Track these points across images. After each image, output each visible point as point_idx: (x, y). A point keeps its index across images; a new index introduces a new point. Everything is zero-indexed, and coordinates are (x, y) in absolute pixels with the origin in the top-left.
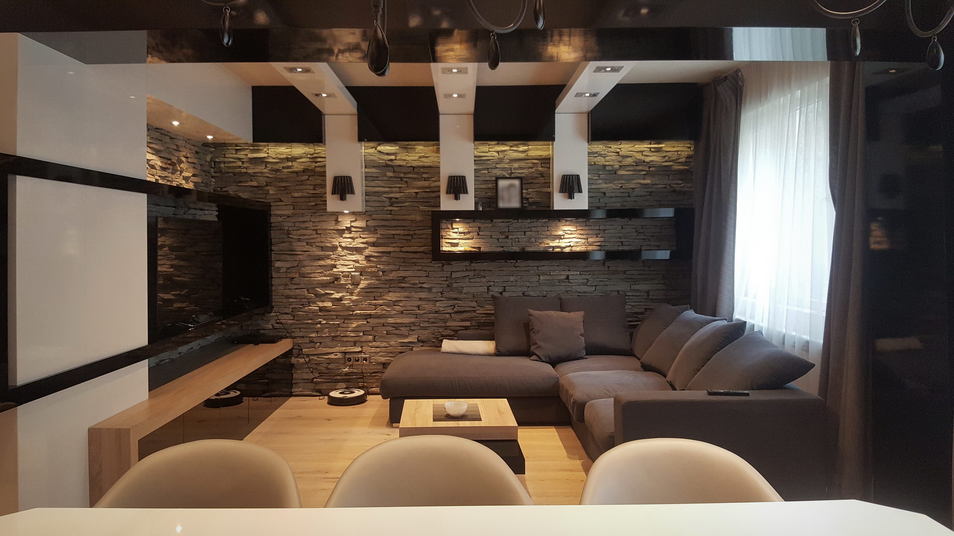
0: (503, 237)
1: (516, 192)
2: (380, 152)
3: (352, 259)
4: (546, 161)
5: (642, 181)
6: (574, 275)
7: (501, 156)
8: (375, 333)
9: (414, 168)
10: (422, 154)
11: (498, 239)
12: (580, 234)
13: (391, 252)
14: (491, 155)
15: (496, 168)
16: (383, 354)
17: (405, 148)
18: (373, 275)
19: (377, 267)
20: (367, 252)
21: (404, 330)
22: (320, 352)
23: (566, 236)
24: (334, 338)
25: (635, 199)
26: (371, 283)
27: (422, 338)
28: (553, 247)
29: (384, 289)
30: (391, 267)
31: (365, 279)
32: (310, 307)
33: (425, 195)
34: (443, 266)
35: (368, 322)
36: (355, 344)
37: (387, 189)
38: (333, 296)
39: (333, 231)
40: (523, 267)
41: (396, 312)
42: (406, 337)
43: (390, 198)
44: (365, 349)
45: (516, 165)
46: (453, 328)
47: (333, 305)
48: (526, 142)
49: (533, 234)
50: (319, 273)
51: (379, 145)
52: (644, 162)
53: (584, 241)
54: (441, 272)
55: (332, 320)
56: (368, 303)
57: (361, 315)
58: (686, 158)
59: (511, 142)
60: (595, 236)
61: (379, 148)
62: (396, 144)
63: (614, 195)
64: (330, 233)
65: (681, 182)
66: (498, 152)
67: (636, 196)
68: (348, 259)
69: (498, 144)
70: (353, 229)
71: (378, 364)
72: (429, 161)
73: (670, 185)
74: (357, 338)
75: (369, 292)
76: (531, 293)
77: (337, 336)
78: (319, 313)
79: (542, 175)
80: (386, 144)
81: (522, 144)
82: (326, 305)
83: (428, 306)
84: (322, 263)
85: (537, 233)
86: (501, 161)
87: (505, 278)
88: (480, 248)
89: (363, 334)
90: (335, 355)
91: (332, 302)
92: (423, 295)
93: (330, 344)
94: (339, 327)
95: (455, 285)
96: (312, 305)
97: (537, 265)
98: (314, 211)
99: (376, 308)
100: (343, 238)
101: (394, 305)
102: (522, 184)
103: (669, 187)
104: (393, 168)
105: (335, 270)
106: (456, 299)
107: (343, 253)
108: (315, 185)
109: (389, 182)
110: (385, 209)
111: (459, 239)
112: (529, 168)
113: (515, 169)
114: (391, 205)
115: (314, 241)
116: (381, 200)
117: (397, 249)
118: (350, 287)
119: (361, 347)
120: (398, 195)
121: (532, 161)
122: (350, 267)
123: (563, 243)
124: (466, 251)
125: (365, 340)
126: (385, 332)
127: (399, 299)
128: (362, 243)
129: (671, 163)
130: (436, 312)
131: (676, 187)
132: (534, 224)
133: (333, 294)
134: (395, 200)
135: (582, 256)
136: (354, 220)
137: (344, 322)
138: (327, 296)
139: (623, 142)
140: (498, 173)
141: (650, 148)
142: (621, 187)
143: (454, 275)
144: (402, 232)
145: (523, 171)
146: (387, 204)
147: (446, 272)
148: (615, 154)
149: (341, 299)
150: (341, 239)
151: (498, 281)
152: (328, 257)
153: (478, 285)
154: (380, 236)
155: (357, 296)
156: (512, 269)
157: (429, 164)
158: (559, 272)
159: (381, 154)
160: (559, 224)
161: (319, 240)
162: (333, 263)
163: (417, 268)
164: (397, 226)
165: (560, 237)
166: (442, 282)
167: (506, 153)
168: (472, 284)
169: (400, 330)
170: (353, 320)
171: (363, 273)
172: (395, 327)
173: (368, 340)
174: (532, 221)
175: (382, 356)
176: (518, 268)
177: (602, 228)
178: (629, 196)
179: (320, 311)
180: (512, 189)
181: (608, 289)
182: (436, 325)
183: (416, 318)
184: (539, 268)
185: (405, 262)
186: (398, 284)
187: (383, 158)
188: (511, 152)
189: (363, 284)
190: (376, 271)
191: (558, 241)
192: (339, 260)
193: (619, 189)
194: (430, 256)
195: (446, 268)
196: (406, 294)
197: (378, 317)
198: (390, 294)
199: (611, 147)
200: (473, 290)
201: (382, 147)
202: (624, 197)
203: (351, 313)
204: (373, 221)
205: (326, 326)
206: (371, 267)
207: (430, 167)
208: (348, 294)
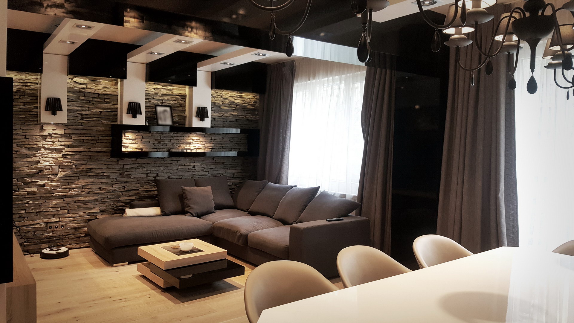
0: (157, 142)
1: (168, 115)
2: (75, 82)
3: (52, 157)
4: (183, 97)
5: (233, 113)
6: (198, 165)
7: (157, 91)
8: (69, 208)
9: (99, 94)
10: (105, 86)
11: (154, 144)
12: (201, 142)
13: (81, 152)
14: (150, 90)
15: (153, 99)
16: (75, 221)
17: (94, 81)
18: (69, 168)
19: (71, 162)
20: (64, 152)
21: (90, 205)
22: (28, 224)
23: (194, 143)
24: (37, 213)
25: (229, 123)
26: (67, 174)
27: (103, 209)
28: (186, 149)
29: (76, 177)
30: (82, 162)
31: (62, 171)
32: (19, 192)
33: (107, 114)
34: (118, 161)
35: (64, 201)
36: (54, 216)
37: (80, 108)
38: (38, 183)
39: (39, 137)
40: (169, 161)
41: (85, 193)
42: (91, 209)
43: (82, 114)
44: (62, 219)
45: (166, 98)
46: (124, 201)
47: (38, 190)
48: (172, 85)
49: (175, 141)
50: (27, 167)
51: (75, 77)
52: (234, 102)
53: (203, 145)
54: (117, 165)
55: (37, 200)
56: (63, 187)
57: (59, 196)
58: (253, 102)
59: (162, 83)
60: (209, 143)
61: (75, 79)
62: (87, 77)
63: (219, 120)
64: (35, 138)
65: (250, 115)
66: (154, 89)
67: (229, 121)
68: (49, 157)
69: (155, 84)
70: (53, 135)
71: (71, 228)
72: (110, 91)
73: (245, 116)
74: (56, 212)
75: (66, 180)
76: (174, 177)
77: (41, 211)
78: (27, 196)
79: (181, 105)
80: (81, 77)
81: (169, 85)
82: (32, 190)
83: (108, 188)
84: (29, 159)
85: (177, 141)
86: (156, 94)
87: (158, 168)
88: (142, 149)
89: (61, 209)
90: (39, 225)
91: (37, 187)
92: (104, 180)
93: (35, 217)
94: (42, 205)
95: (126, 173)
96: (21, 190)
97: (177, 159)
98: (23, 121)
99: (70, 191)
100: (46, 142)
101: (83, 188)
102: (171, 110)
103: (245, 117)
104: (84, 93)
105: (39, 164)
106: (126, 182)
107: (45, 153)
108: (24, 103)
109: (81, 103)
110: (78, 122)
111: (129, 143)
112: (173, 100)
113: (166, 100)
114: (82, 119)
115: (23, 143)
116: (75, 115)
117: (87, 150)
118: (51, 177)
119: (59, 218)
120: (87, 113)
121: (176, 96)
122: (50, 162)
123: (192, 147)
124: (133, 151)
125: (62, 213)
126: (77, 207)
127: (86, 184)
128: (61, 145)
129: (247, 105)
130: (113, 192)
131: (249, 117)
132: (176, 135)
133: (38, 182)
134: (85, 116)
135: (202, 155)
136: (55, 129)
137: (46, 202)
138: (33, 184)
139: (225, 90)
140: (156, 102)
141: (237, 95)
142: (223, 116)
143: (126, 167)
144: (90, 138)
145: (170, 102)
146: (80, 118)
147: (120, 165)
148: (220, 97)
149: (44, 185)
150: (44, 143)
151: (153, 170)
152: (34, 155)
153: (140, 173)
154: (73, 141)
155: (56, 182)
156: (162, 162)
157: (110, 93)
158: (189, 163)
159: (75, 83)
160: (191, 135)
161: (27, 143)
162: (38, 159)
163: (100, 162)
164: (85, 134)
165: (190, 143)
166: (117, 172)
167: (159, 90)
168: (137, 173)
169: (87, 205)
170: (52, 200)
171: (60, 166)
172: (83, 203)
173: (64, 213)
174: (174, 133)
175: (75, 223)
176: (165, 162)
177: (213, 138)
178: (226, 121)
179: (28, 195)
180: (166, 113)
181: (215, 173)
182: (112, 200)
183: (99, 196)
184: (179, 162)
185: (91, 158)
186: (86, 173)
187: (77, 86)
188: (163, 89)
189: (61, 174)
190: (71, 165)
191: (189, 145)
192: (42, 157)
193: (222, 117)
194: (109, 154)
195: (121, 162)
196: (92, 180)
197: (71, 196)
198: (80, 180)
199: (218, 93)
200: (137, 176)
201: (77, 79)
202: (224, 121)
203: (52, 195)
204: (69, 130)
205: (33, 205)
206: (67, 162)
207: (111, 95)
208: (49, 181)
